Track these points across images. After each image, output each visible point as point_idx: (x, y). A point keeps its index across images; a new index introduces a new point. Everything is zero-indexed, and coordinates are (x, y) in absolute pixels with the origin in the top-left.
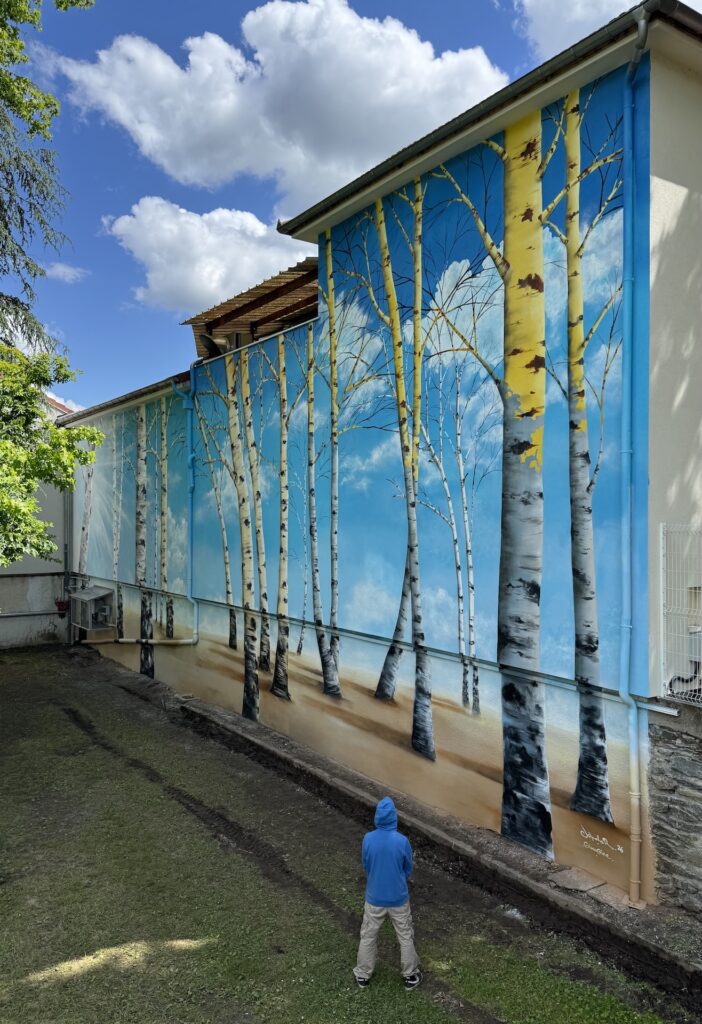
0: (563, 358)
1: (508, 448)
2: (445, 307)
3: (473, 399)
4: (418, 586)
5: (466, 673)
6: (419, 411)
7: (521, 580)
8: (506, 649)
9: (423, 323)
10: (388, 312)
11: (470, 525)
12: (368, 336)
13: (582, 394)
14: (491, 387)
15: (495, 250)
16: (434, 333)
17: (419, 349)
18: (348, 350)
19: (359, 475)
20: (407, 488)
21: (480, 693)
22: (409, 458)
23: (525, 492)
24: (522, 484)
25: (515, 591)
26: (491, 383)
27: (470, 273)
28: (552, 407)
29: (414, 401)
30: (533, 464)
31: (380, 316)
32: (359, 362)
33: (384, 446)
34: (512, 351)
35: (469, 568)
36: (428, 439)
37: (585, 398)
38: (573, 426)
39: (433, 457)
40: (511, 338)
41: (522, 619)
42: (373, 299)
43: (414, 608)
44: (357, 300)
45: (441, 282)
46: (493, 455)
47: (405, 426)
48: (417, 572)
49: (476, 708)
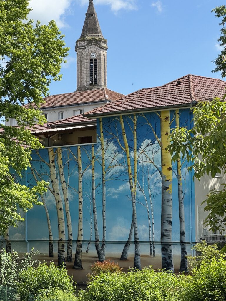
0: (176, 168)
1: (163, 188)
2: (144, 150)
3: (153, 175)
4: (136, 225)
5: (151, 246)
6: (136, 177)
7: (167, 220)
8: (163, 238)
9: (137, 153)
10: (125, 148)
11: (153, 208)
12: (117, 153)
13: (181, 177)
14: (158, 173)
15: (158, 139)
16: (140, 156)
17: (136, 159)
18: (109, 155)
19: (114, 194)
20: (132, 198)
21: (155, 251)
22: (133, 189)
23: (168, 199)
24: (167, 197)
25: (165, 223)
26: (158, 172)
27: (152, 143)
28: (174, 179)
29: (135, 174)
30: (169, 192)
31: (122, 148)
32: (114, 160)
33: (124, 186)
34: (163, 165)
35: (152, 219)
36: (139, 185)
37: (181, 178)
38: (179, 184)
39: (141, 189)
40: (163, 162)
41: (167, 230)
42: (119, 143)
43: (135, 231)
44: (113, 141)
45: (143, 143)
46: (159, 190)
47: (131, 180)
48: (136, 221)
49: (154, 255)
